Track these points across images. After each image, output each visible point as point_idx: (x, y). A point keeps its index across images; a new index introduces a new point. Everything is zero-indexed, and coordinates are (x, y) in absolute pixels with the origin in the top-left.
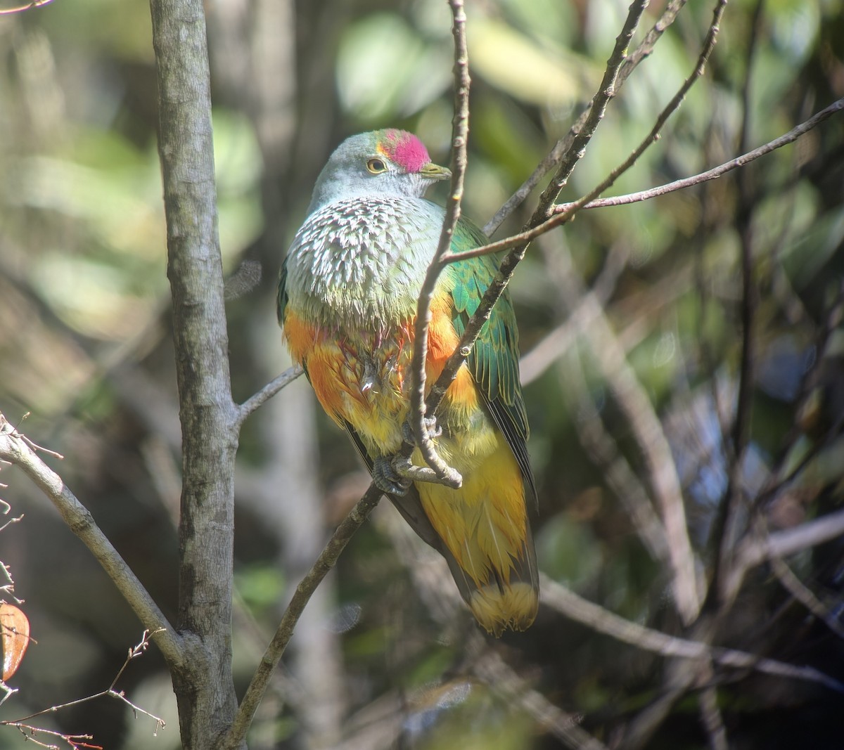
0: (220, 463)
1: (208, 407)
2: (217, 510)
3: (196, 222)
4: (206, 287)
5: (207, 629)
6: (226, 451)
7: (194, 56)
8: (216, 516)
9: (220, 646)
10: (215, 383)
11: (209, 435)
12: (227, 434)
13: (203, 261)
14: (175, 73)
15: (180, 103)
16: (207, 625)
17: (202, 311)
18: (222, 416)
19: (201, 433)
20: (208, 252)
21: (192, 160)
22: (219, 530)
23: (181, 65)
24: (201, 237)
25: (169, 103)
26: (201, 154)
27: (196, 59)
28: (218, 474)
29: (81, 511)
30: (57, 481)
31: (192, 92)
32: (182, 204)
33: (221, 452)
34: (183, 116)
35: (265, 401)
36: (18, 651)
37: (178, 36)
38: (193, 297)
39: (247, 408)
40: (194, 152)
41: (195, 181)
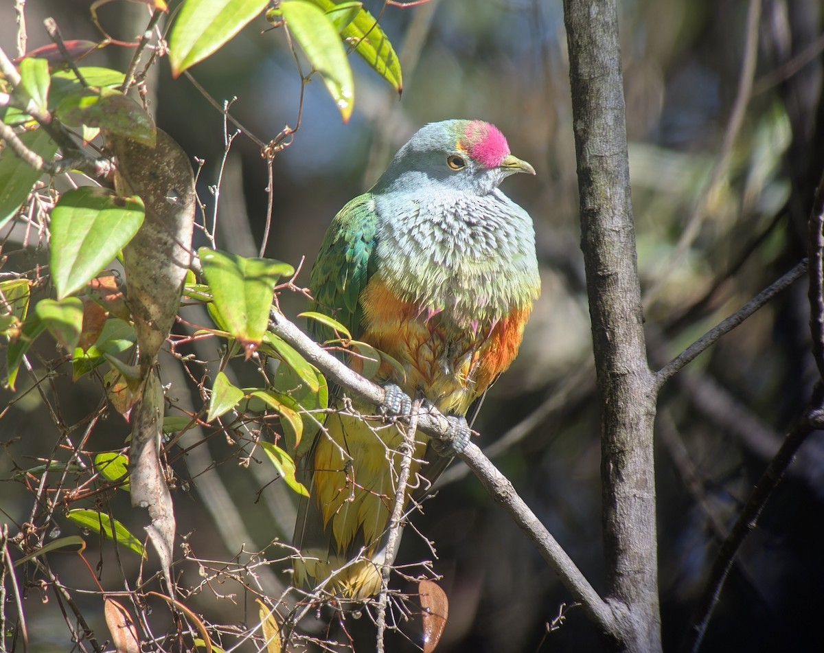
0: (638, 430)
1: (624, 375)
2: (637, 478)
3: (608, 194)
4: (619, 257)
5: (633, 597)
6: (643, 418)
7: (605, 32)
8: (637, 484)
9: (647, 614)
10: (630, 351)
11: (626, 403)
12: (644, 401)
13: (616, 231)
14: (586, 49)
15: (591, 79)
16: (633, 593)
17: (616, 281)
18: (638, 384)
19: (618, 401)
20: (621, 222)
21: (604, 134)
22: (639, 498)
23: (592, 42)
24: (614, 209)
25: (579, 80)
26: (612, 127)
27: (606, 35)
28: (636, 441)
29: (502, 481)
30: (477, 453)
31: (604, 67)
32: (595, 177)
33: (639, 418)
34: (595, 92)
35: (681, 367)
36: (437, 627)
37: (589, 13)
38: (606, 267)
39: (663, 374)
40: (605, 126)
41: (606, 154)
